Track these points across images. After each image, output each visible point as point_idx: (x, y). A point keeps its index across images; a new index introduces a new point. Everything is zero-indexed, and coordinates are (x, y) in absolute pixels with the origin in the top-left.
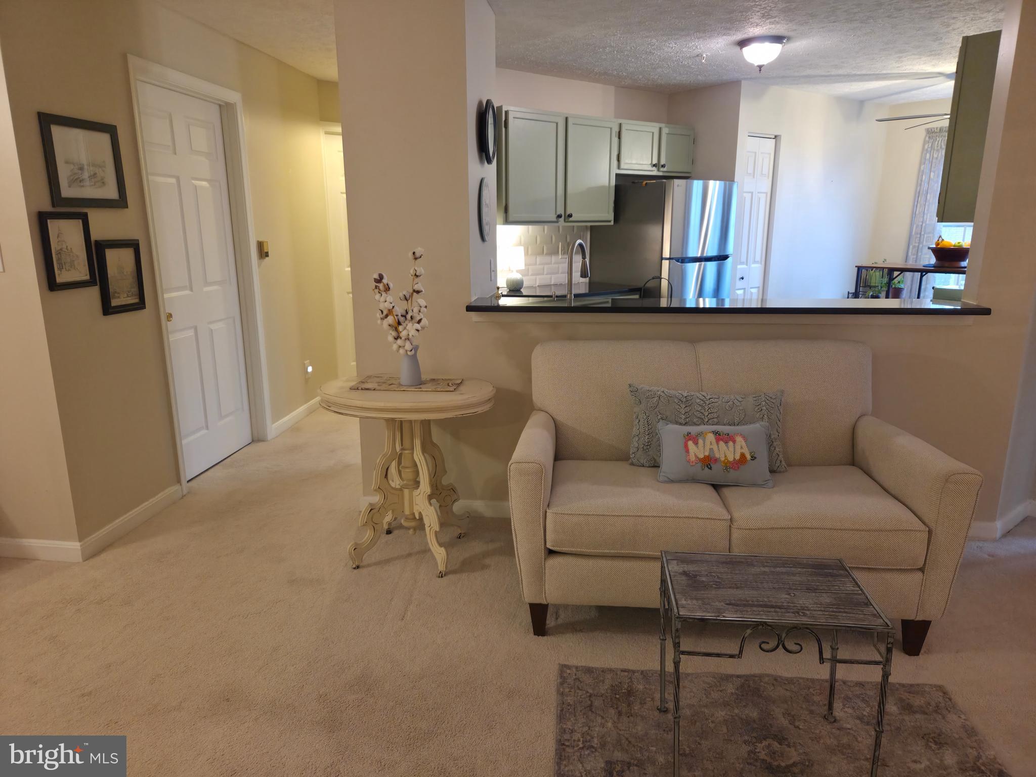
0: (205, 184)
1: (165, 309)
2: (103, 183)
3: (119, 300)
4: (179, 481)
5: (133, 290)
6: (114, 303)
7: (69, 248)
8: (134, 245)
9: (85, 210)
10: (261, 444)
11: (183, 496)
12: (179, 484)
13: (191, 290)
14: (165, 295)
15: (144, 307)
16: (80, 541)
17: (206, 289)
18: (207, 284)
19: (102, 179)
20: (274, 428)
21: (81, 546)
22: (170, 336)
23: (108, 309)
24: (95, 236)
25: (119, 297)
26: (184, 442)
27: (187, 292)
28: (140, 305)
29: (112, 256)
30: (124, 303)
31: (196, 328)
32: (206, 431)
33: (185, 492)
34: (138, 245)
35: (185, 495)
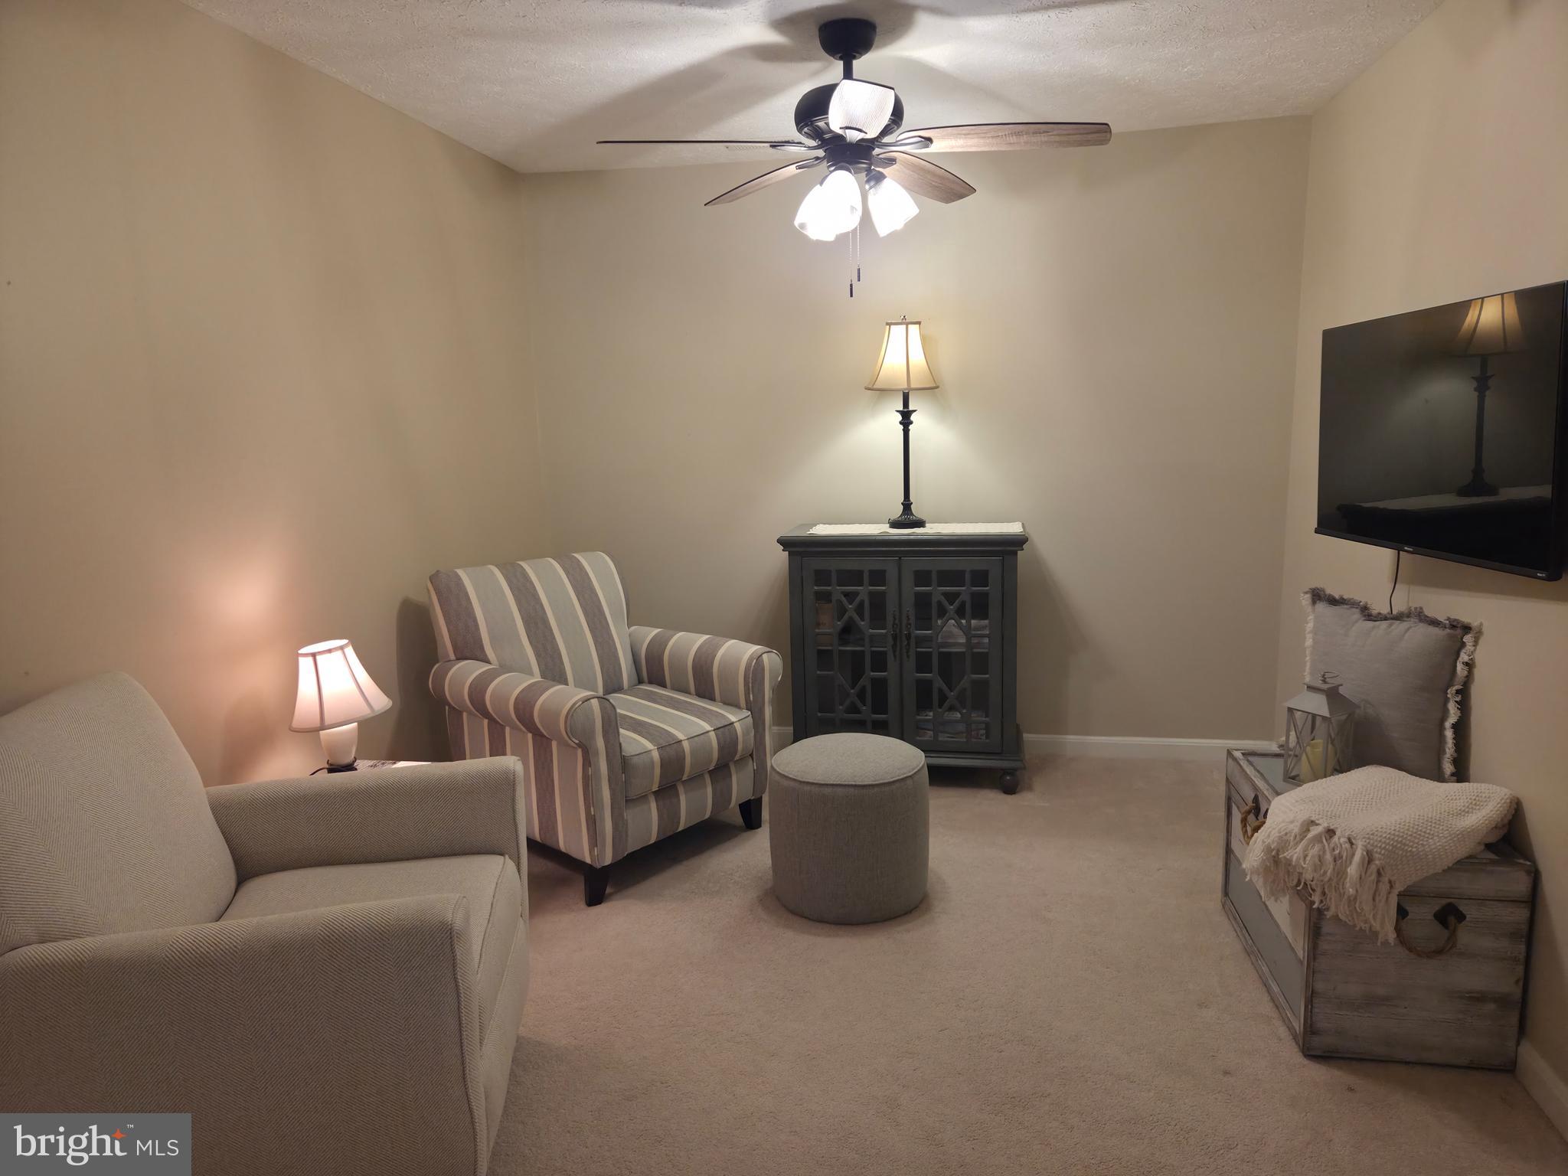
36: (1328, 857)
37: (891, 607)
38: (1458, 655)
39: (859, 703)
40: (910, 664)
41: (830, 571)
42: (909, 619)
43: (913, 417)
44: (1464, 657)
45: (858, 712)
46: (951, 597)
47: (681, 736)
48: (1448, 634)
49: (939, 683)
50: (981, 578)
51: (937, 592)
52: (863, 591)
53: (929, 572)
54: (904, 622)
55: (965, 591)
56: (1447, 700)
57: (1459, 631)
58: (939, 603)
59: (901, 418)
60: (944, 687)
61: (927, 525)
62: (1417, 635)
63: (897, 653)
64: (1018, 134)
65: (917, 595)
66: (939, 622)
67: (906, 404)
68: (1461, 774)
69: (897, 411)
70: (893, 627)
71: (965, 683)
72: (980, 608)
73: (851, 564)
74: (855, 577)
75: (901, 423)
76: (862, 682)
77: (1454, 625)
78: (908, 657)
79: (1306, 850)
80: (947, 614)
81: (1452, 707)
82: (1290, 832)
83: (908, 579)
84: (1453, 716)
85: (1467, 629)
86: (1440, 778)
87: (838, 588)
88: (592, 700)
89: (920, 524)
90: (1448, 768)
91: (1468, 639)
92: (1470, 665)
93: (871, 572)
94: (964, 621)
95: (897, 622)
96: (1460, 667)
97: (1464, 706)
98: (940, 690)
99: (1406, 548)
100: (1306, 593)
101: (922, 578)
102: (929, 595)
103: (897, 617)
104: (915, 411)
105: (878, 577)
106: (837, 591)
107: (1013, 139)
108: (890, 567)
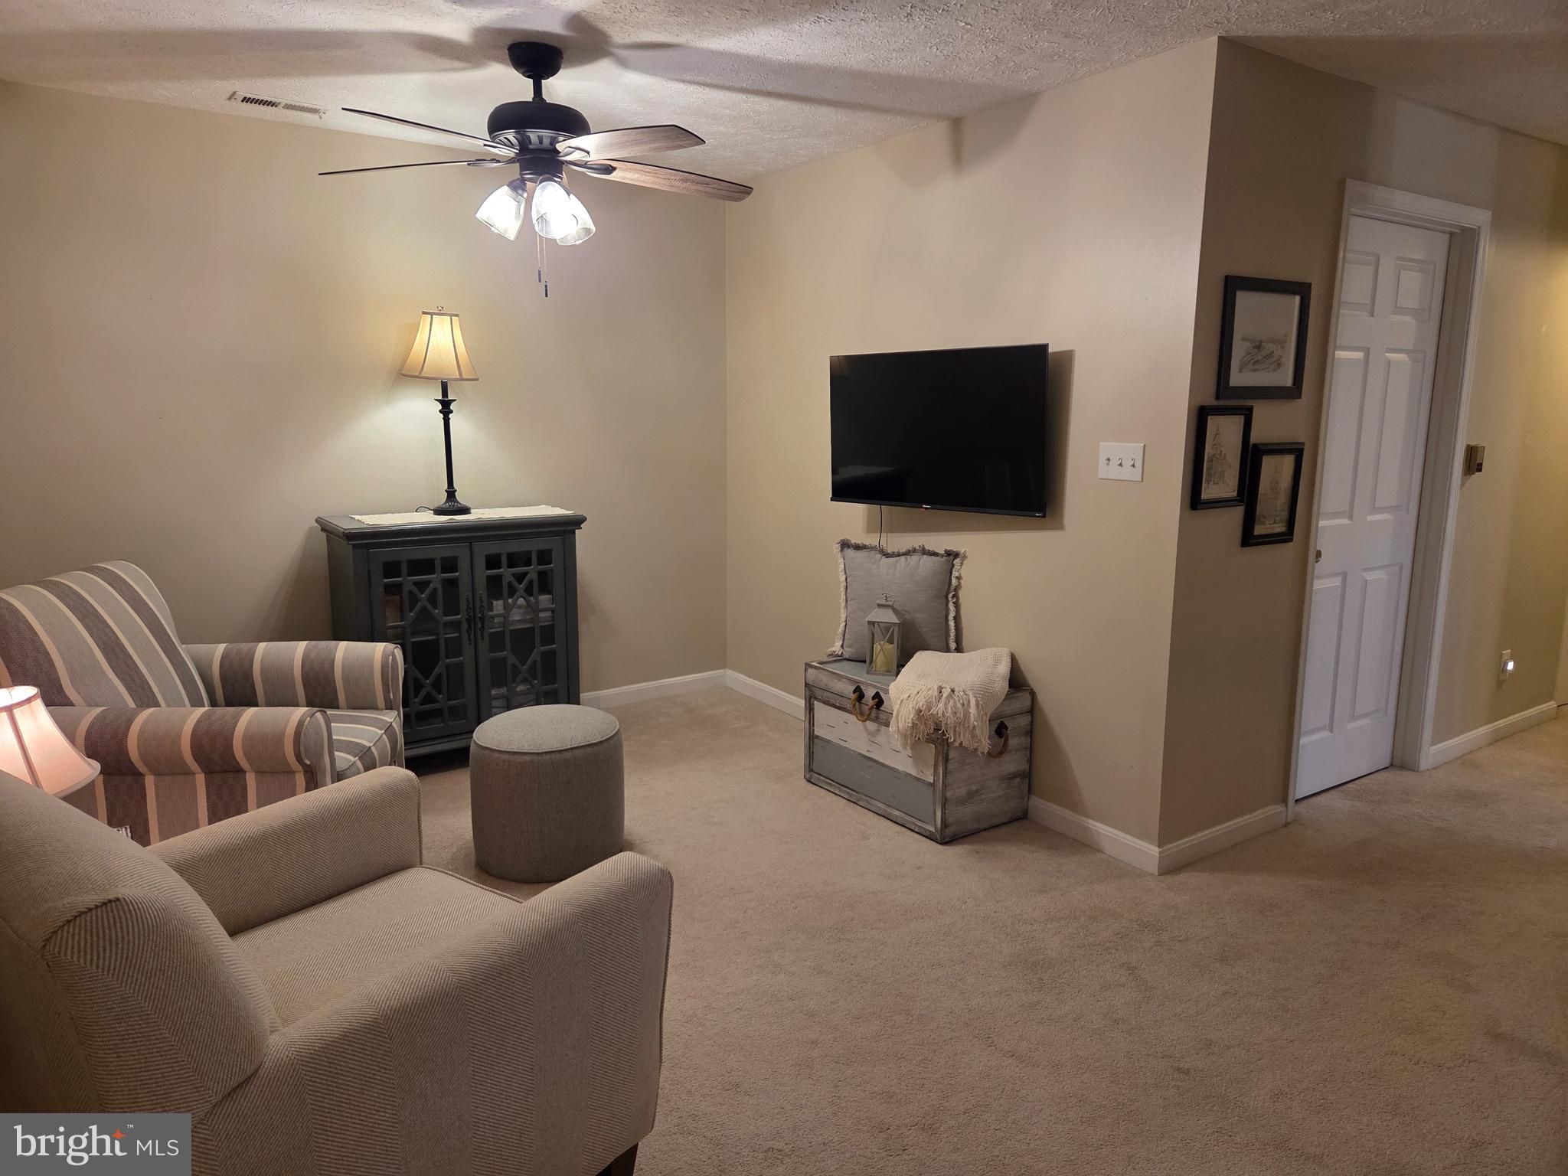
0: (1402, 357)
1: (1316, 546)
2: (1279, 364)
3: (1263, 527)
4: (1284, 800)
5: (1283, 513)
6: (1258, 530)
7: (1223, 453)
8: (1296, 451)
9: (1249, 403)
10: (1405, 773)
11: (1287, 825)
12: (1284, 805)
13: (1351, 518)
14: (1320, 522)
15: (1291, 540)
16: (1159, 847)
17: (1370, 518)
18: (1375, 510)
19: (1279, 360)
20: (1432, 753)
21: (1160, 853)
22: (1315, 582)
23: (1248, 538)
24: (1256, 437)
25: (1264, 523)
26: (1303, 740)
27: (1345, 521)
28: (1286, 536)
29: (1268, 463)
30: (1269, 532)
31: (1345, 576)
32: (1330, 734)
33: (1290, 818)
34: (1302, 451)
35: (1289, 824)
36: (959, 705)
37: (464, 590)
38: (951, 572)
39: (434, 693)
40: (484, 646)
41: (400, 562)
42: (482, 602)
43: (452, 407)
44: (955, 574)
45: (434, 701)
46: (520, 578)
47: (368, 744)
48: (947, 560)
49: (512, 660)
50: (544, 557)
51: (507, 573)
52: (436, 579)
53: (499, 556)
54: (478, 605)
55: (532, 571)
56: (947, 602)
57: (951, 557)
58: (510, 584)
59: (440, 407)
60: (517, 663)
61: (472, 511)
62: (927, 564)
63: (472, 637)
64: (685, 180)
65: (489, 578)
66: (510, 601)
67: (445, 393)
68: (959, 649)
69: (436, 400)
70: (467, 611)
71: (535, 655)
72: (544, 584)
73: (420, 553)
74: (427, 566)
75: (440, 411)
76: (437, 671)
77: (948, 553)
78: (483, 639)
79: (946, 704)
80: (518, 593)
81: (951, 606)
82: (932, 696)
83: (480, 563)
84: (952, 615)
85: (956, 555)
86: (947, 650)
87: (409, 578)
88: (316, 714)
89: (465, 511)
90: (953, 645)
91: (957, 561)
92: (959, 578)
93: (443, 559)
94: (531, 598)
95: (471, 606)
96: (954, 580)
97: (957, 605)
98: (513, 665)
99: (924, 506)
100: (837, 543)
101: (493, 562)
102: (499, 577)
103: (471, 601)
104: (455, 400)
105: (450, 565)
106: (408, 581)
107: (677, 184)
108: (461, 552)
